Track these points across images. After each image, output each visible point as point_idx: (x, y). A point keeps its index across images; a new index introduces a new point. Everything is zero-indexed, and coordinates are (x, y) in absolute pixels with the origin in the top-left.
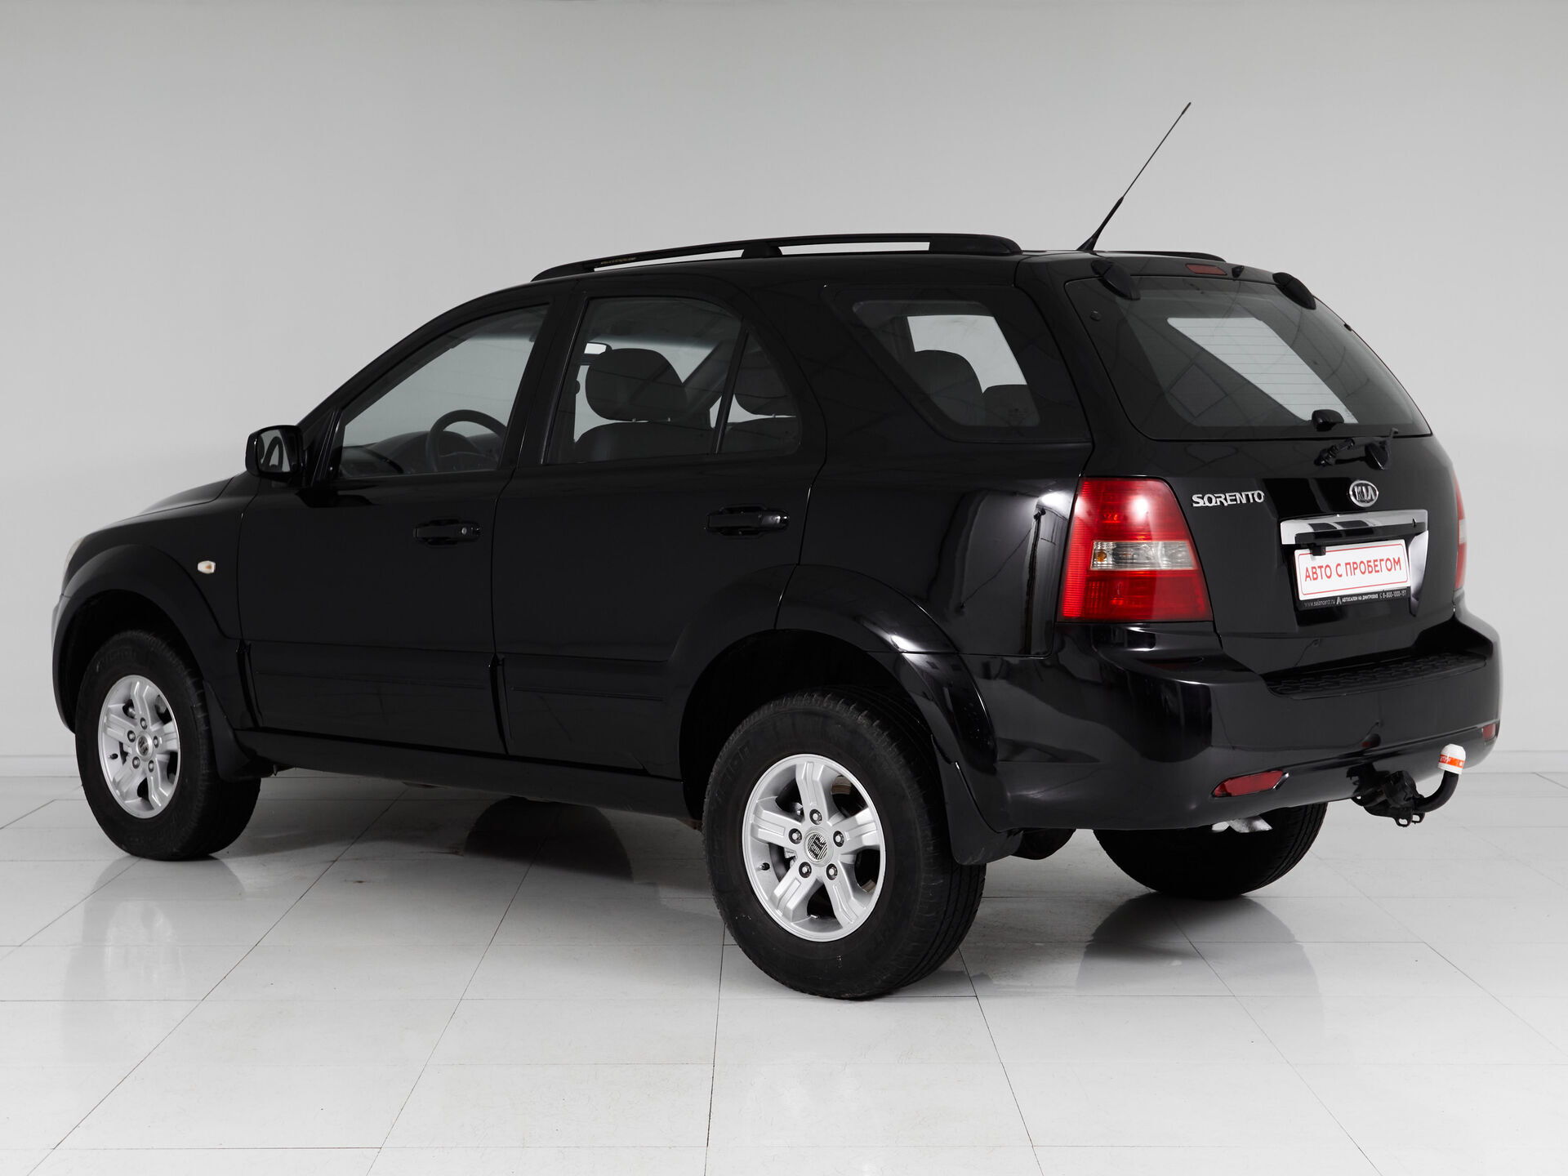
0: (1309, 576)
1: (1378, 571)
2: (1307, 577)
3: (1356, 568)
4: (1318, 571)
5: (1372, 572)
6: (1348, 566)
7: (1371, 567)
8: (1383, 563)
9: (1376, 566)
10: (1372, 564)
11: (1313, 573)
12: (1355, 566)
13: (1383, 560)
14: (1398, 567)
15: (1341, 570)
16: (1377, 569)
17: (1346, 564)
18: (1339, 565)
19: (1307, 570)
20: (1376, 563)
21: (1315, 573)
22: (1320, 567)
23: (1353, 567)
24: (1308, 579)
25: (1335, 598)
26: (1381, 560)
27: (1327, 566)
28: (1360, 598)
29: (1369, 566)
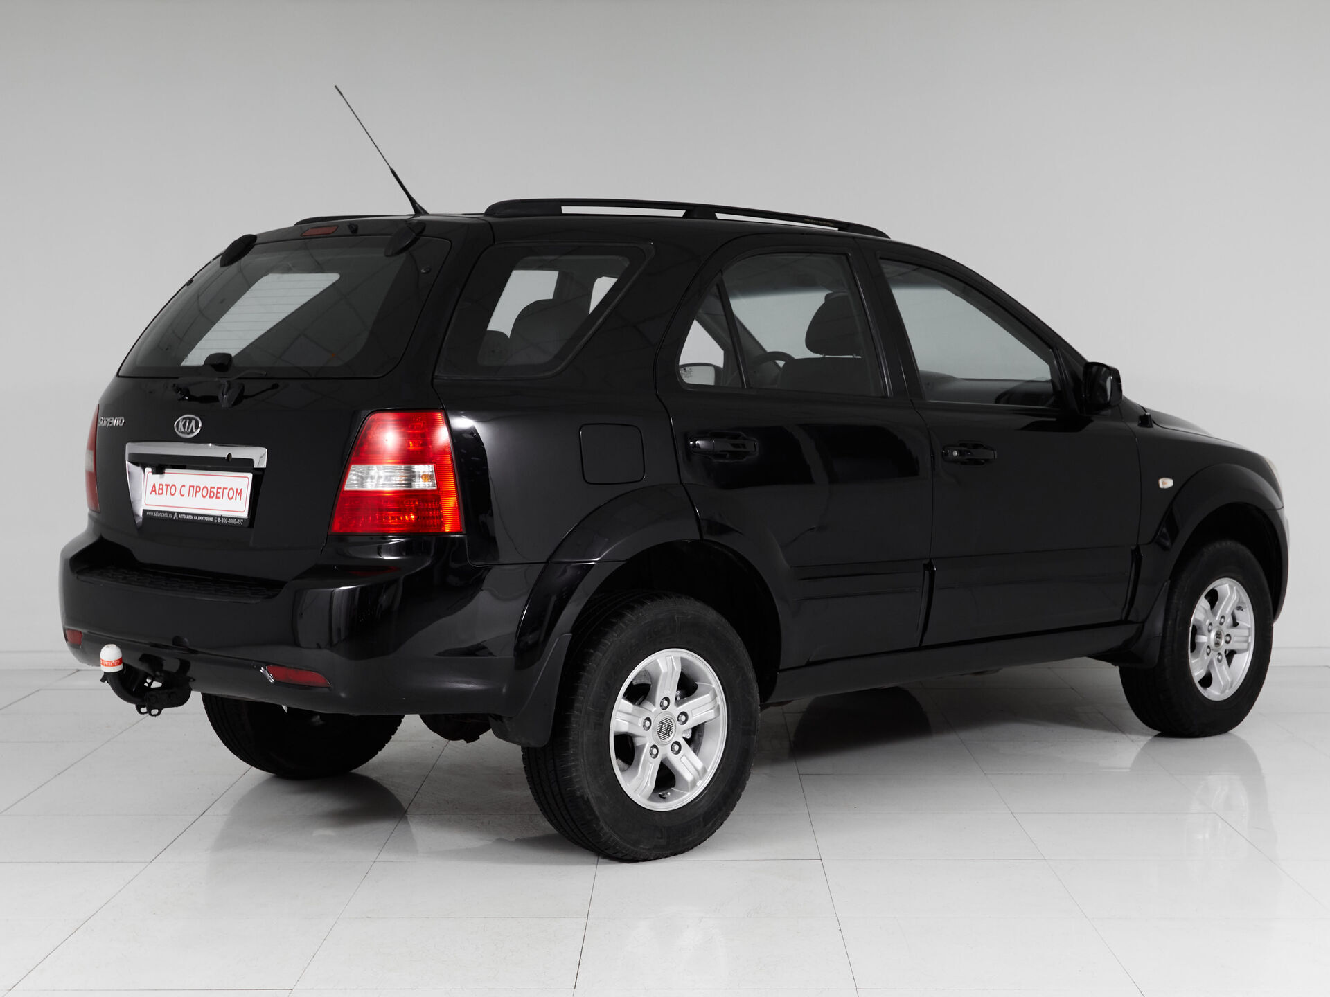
0: (155, 491)
1: (219, 498)
2: (152, 491)
3: (199, 492)
4: (165, 488)
5: (213, 497)
6: (192, 489)
7: (213, 493)
8: (226, 491)
9: (218, 492)
10: (215, 490)
11: (159, 489)
12: (198, 489)
13: (226, 489)
14: (238, 497)
15: (185, 491)
16: (219, 495)
17: (190, 487)
18: (184, 486)
19: (154, 485)
20: (219, 490)
21: (162, 489)
22: (167, 485)
23: (196, 490)
24: (153, 493)
25: (173, 513)
26: (224, 489)
27: (173, 485)
28: (195, 518)
29: (211, 492)
